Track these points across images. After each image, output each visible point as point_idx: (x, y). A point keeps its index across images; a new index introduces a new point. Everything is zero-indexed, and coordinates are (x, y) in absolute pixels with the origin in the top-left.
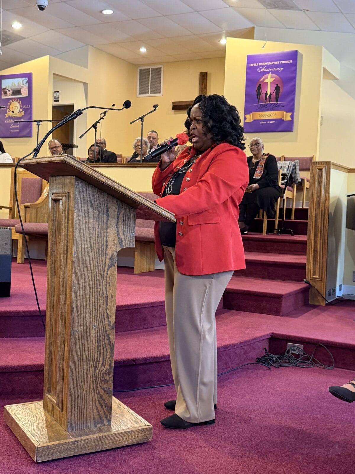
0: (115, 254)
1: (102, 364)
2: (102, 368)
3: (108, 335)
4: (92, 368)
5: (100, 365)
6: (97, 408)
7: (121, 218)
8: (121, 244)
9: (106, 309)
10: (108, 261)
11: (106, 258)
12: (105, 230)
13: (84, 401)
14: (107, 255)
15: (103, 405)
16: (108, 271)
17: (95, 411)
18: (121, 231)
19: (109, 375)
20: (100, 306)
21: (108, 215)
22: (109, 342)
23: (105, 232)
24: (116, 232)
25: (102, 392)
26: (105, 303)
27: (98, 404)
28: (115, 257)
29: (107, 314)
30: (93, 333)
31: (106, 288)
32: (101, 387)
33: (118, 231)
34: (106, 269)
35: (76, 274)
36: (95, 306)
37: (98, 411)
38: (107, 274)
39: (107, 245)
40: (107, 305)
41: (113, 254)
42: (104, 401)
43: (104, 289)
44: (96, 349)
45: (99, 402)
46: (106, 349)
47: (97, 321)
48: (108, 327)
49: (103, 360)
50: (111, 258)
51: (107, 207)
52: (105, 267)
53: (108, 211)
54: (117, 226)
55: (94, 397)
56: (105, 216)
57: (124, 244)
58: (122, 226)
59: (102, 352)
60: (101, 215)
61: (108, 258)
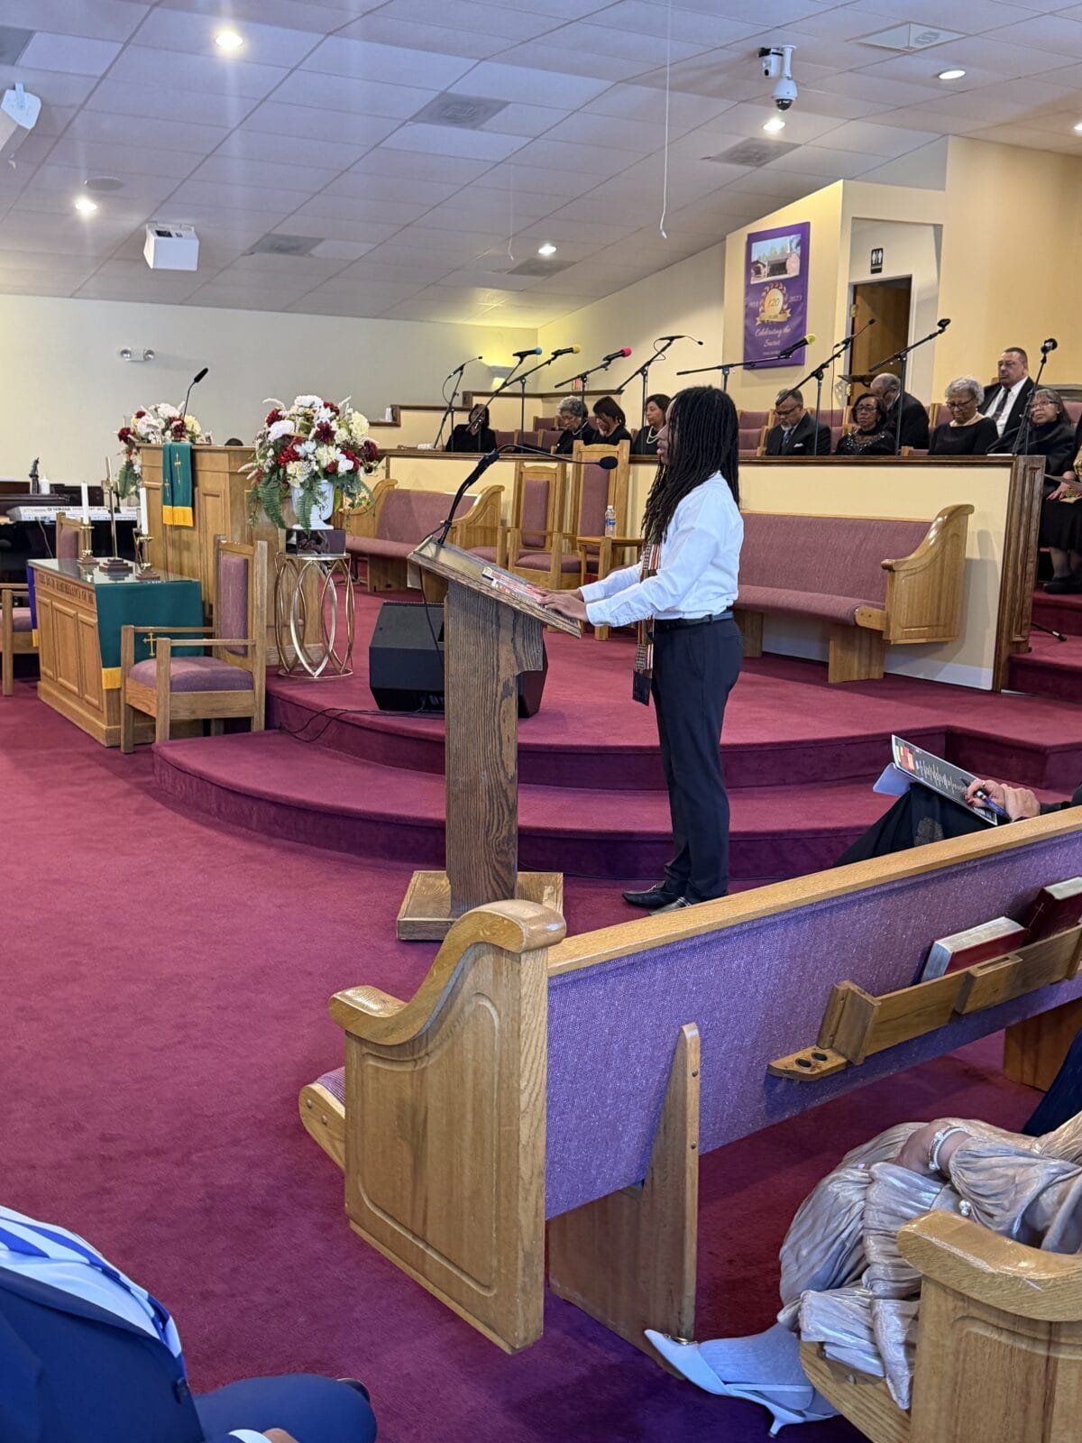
0: (511, 679)
1: (498, 829)
2: (497, 835)
3: (505, 791)
4: (482, 832)
5: (494, 830)
6: (492, 887)
7: (519, 628)
8: (520, 665)
9: (501, 754)
10: (500, 689)
11: (497, 685)
12: (496, 645)
13: (473, 875)
14: (498, 680)
15: (500, 883)
16: (501, 702)
17: (490, 890)
18: (519, 646)
19: (508, 845)
20: (491, 751)
21: (498, 625)
22: (507, 801)
23: (496, 648)
24: (512, 648)
25: (498, 867)
26: (498, 747)
27: (493, 882)
28: (512, 684)
29: (502, 762)
30: (482, 787)
31: (499, 726)
32: (496, 859)
33: (515, 647)
34: (498, 699)
35: (454, 704)
36: (484, 749)
37: (494, 891)
38: (500, 706)
39: (498, 666)
40: (501, 750)
41: (509, 680)
42: (501, 877)
43: (496, 728)
44: (488, 808)
45: (494, 878)
46: (503, 809)
47: (487, 768)
48: (503, 780)
49: (499, 824)
50: (506, 685)
51: (497, 612)
52: (496, 696)
53: (498, 618)
54: (513, 640)
55: (486, 870)
56: (494, 626)
57: (525, 666)
58: (522, 639)
59: (496, 812)
60: (489, 624)
61: (501, 684)
